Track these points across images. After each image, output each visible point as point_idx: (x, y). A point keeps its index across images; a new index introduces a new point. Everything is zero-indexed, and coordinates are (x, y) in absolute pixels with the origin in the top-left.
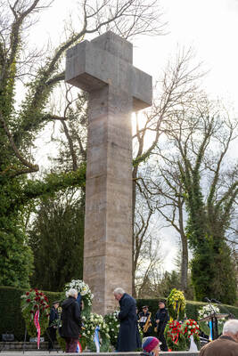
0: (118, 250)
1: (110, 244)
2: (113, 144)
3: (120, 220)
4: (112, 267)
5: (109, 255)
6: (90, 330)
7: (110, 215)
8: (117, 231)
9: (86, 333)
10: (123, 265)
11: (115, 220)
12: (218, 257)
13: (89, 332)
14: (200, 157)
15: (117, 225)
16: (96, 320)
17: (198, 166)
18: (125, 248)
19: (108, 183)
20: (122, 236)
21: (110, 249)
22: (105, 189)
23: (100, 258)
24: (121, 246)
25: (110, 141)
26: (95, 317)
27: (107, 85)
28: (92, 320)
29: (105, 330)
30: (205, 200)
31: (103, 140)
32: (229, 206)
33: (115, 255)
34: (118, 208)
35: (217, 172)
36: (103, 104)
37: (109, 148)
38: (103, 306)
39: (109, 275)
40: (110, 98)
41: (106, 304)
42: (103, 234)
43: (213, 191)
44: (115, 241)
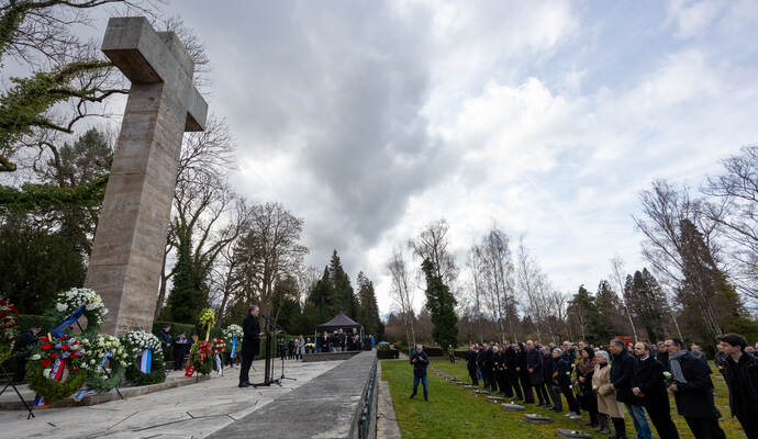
0: (145, 260)
1: (136, 252)
2: (158, 144)
3: (153, 229)
4: (134, 279)
5: (133, 265)
6: (96, 358)
7: (142, 219)
8: (147, 239)
9: (88, 363)
10: (149, 278)
11: (147, 227)
12: (198, 292)
13: (93, 361)
14: (195, 218)
15: (148, 233)
16: (109, 344)
17: (192, 223)
18: (153, 260)
19: (145, 183)
20: (153, 247)
21: (135, 258)
22: (141, 190)
23: (119, 267)
24: (149, 257)
25: (156, 140)
26: (107, 340)
27: (162, 81)
28: (101, 343)
29: (120, 356)
30: (194, 251)
31: (147, 136)
32: (213, 258)
33: (141, 266)
34: (154, 215)
35: (207, 232)
36: (152, 99)
37: (153, 147)
38: (114, 326)
39: (127, 289)
40: (163, 96)
41: (118, 323)
42: (129, 239)
43: (202, 243)
44: (143, 250)
